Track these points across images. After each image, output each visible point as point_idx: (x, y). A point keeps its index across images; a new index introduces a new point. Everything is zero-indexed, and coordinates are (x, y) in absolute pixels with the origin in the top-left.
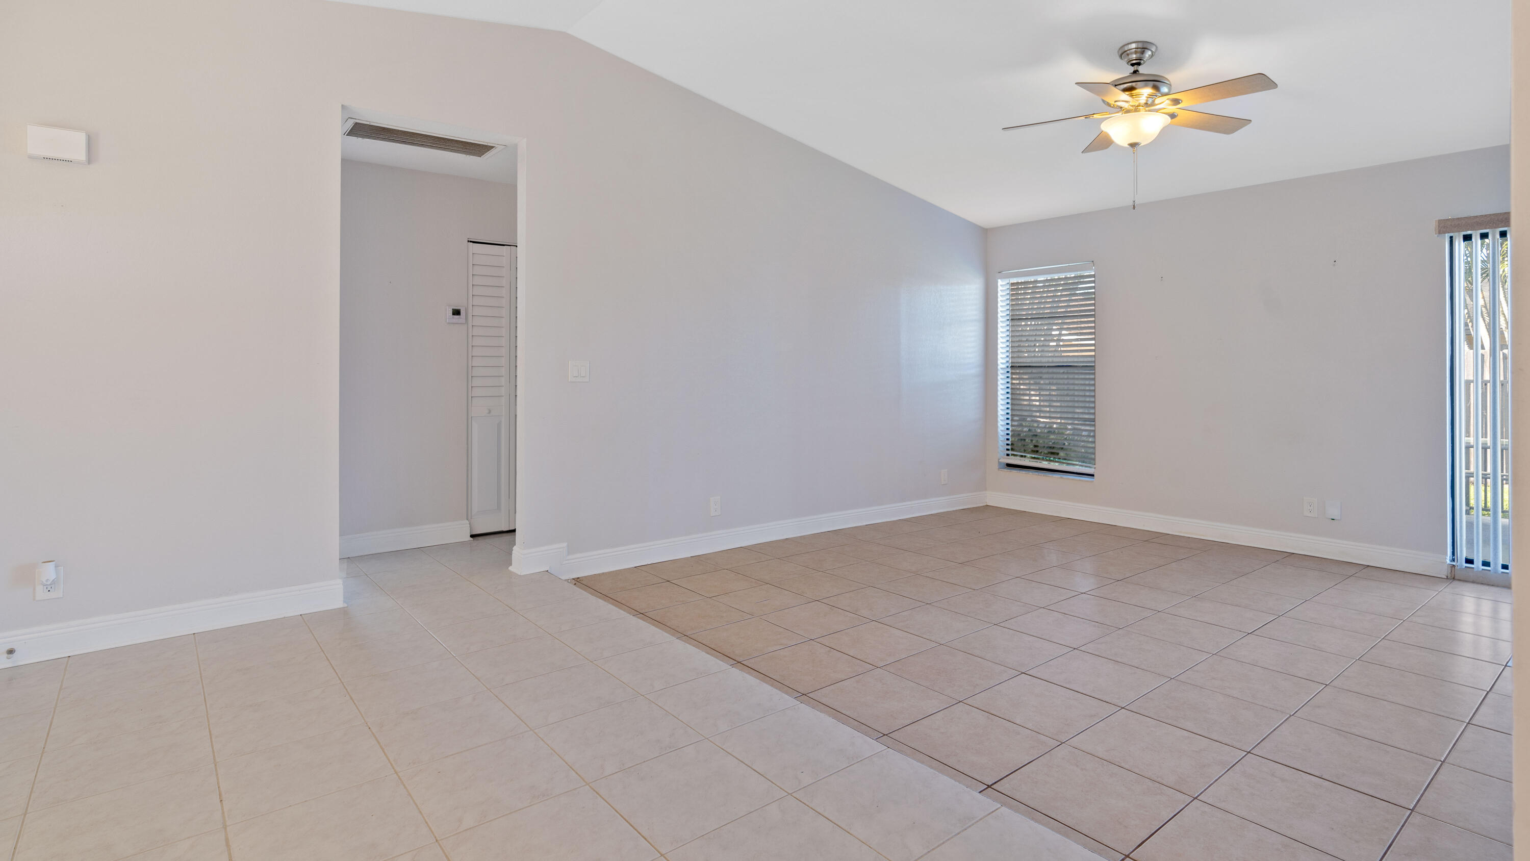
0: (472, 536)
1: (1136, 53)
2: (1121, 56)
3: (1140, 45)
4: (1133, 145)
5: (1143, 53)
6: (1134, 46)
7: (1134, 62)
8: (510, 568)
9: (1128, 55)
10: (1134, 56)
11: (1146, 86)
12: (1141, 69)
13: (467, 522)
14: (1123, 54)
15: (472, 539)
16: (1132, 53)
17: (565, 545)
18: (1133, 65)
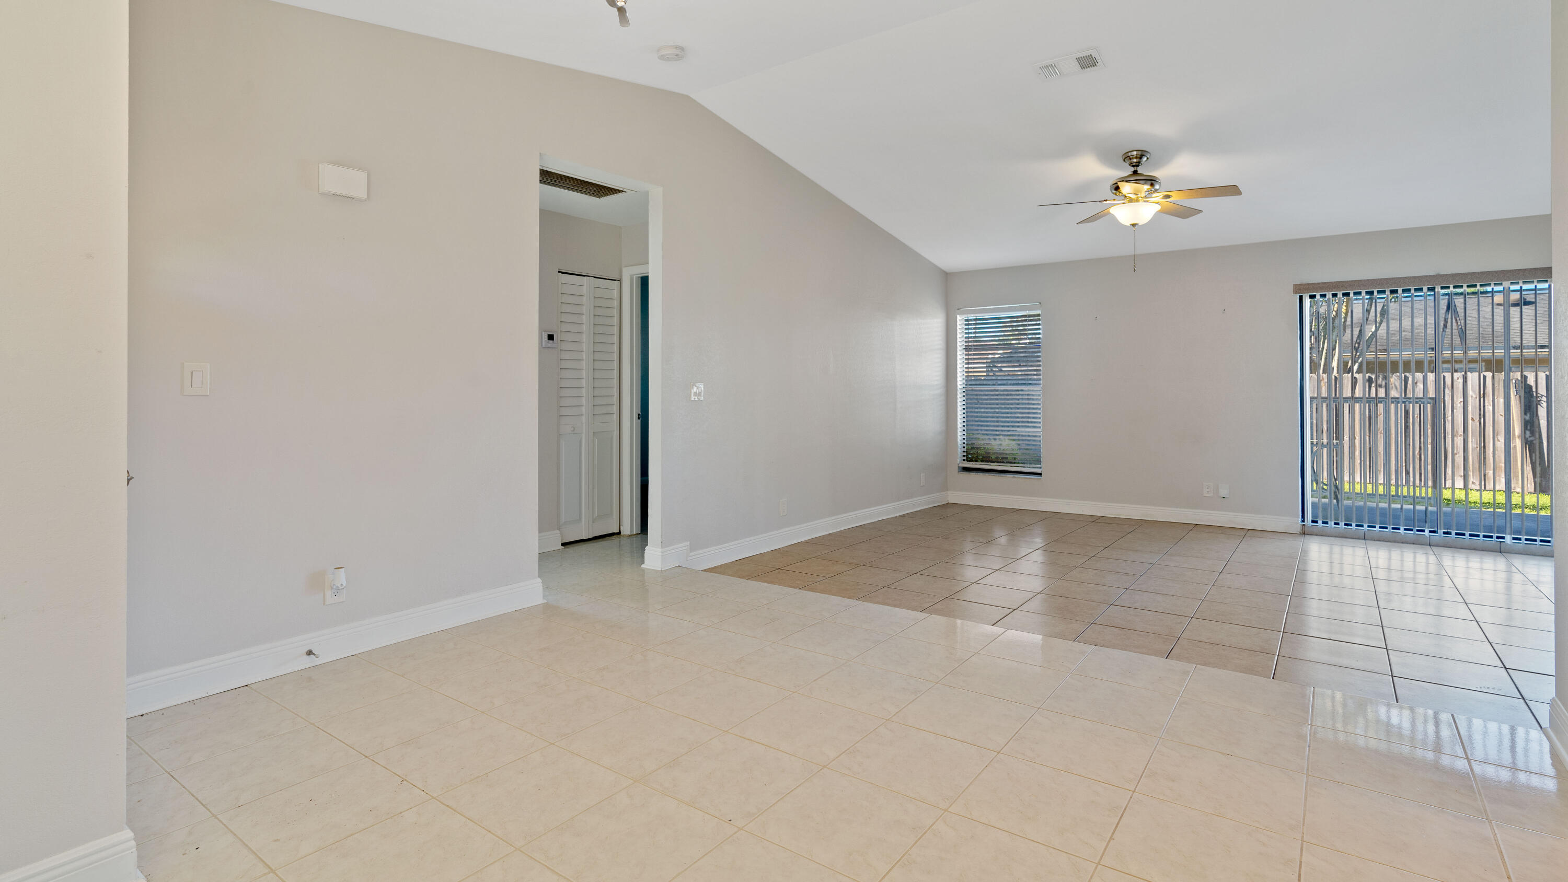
0: (563, 544)
1: (1136, 158)
2: (1124, 161)
3: (1140, 153)
4: (1133, 225)
5: (1141, 158)
6: (1135, 153)
7: (1134, 164)
8: (643, 566)
9: (1130, 159)
10: (1135, 160)
11: (1145, 183)
12: (1140, 170)
13: (558, 531)
14: (1127, 157)
15: (563, 547)
16: (1133, 158)
17: (688, 543)
18: (1133, 166)
